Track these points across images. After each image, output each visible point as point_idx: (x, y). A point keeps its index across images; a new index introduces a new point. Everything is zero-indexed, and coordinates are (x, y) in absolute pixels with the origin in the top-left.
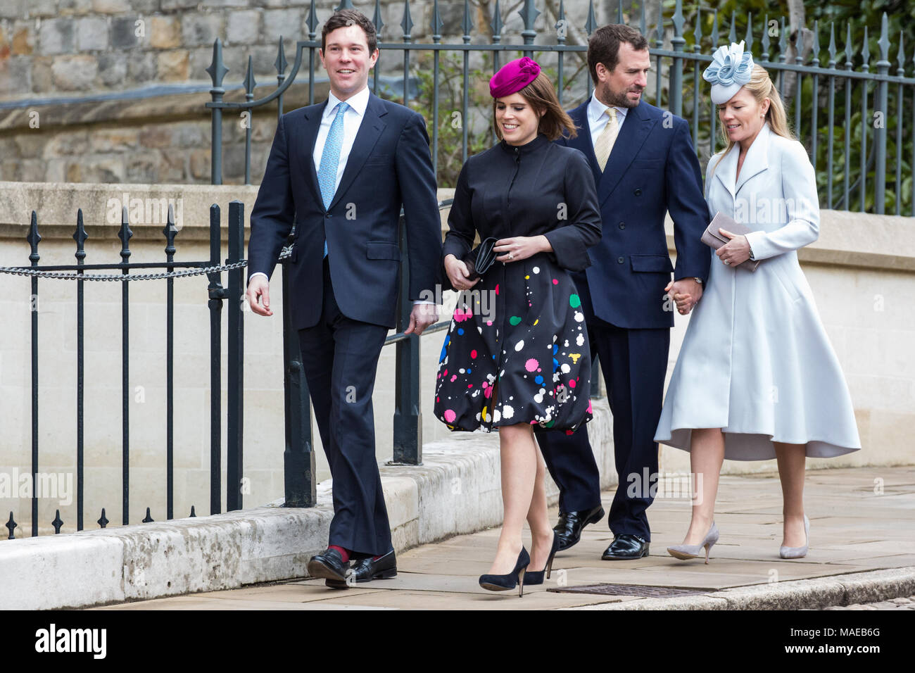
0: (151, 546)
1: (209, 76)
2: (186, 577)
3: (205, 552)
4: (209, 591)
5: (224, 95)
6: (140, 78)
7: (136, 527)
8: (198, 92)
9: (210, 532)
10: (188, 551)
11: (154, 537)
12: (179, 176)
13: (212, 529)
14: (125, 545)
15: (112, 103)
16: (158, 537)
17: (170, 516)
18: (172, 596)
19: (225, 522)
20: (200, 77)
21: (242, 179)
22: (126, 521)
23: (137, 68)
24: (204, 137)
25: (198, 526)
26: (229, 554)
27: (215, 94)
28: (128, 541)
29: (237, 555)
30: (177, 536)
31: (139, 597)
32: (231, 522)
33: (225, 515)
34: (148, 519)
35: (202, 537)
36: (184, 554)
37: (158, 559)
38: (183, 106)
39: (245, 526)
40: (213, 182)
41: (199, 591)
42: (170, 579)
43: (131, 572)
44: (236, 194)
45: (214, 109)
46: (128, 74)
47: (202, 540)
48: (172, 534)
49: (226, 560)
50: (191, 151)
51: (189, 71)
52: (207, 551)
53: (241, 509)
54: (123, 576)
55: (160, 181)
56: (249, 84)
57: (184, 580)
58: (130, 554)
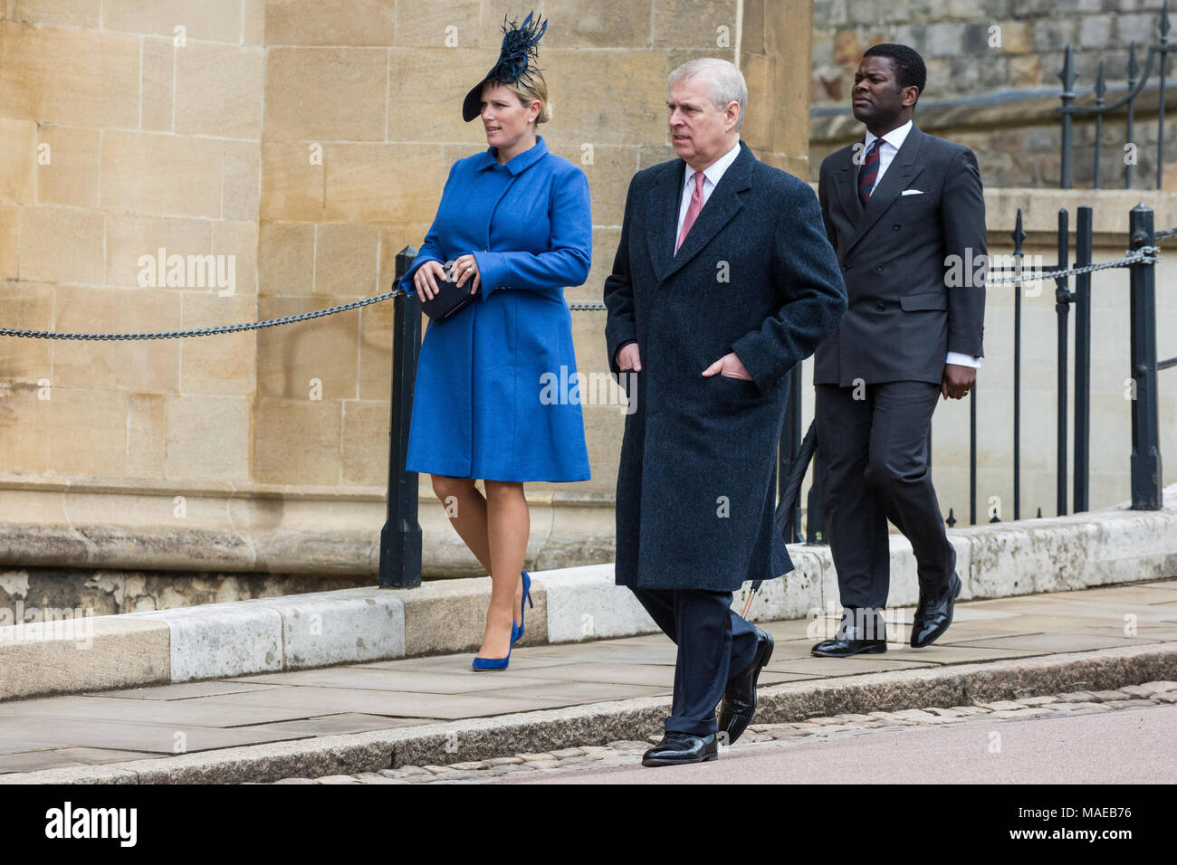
0: (998, 546)
1: (1058, 80)
2: (1033, 578)
3: (1051, 553)
4: (1056, 591)
5: (1075, 101)
6: (993, 83)
7: (983, 528)
8: (1049, 97)
9: (1056, 533)
10: (1034, 551)
11: (1000, 538)
12: (1028, 180)
13: (1058, 531)
14: (973, 545)
15: (964, 108)
16: (1005, 538)
17: (1017, 517)
18: (1019, 595)
19: (1072, 524)
20: (1051, 82)
21: (1091, 184)
22: (973, 521)
23: (989, 73)
24: (1054, 142)
25: (1045, 527)
26: (1075, 556)
27: (1065, 99)
28: (975, 541)
29: (1083, 557)
30: (1024, 537)
31: (987, 596)
32: (1077, 524)
33: (1072, 517)
34: (995, 520)
35: (1049, 539)
36: (1031, 555)
37: (1005, 560)
38: (1034, 110)
39: (1091, 528)
40: (1062, 185)
41: (1046, 592)
42: (1017, 579)
43: (979, 571)
44: (1084, 199)
45: (1064, 114)
46: (981, 79)
47: (1049, 542)
48: (1018, 535)
49: (1072, 562)
50: (1042, 156)
51: (1041, 75)
52: (1054, 552)
53: (1087, 510)
54: (970, 575)
55: (1010, 185)
56: (1100, 89)
57: (1031, 581)
58: (978, 554)
